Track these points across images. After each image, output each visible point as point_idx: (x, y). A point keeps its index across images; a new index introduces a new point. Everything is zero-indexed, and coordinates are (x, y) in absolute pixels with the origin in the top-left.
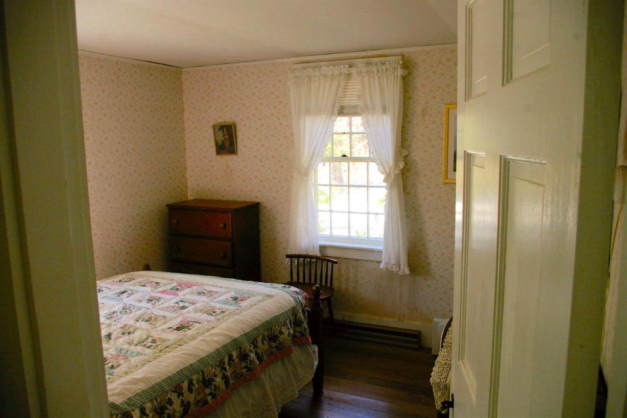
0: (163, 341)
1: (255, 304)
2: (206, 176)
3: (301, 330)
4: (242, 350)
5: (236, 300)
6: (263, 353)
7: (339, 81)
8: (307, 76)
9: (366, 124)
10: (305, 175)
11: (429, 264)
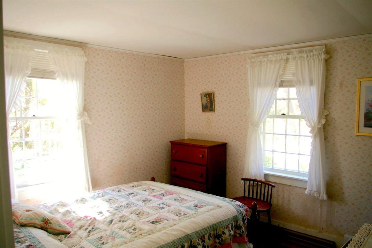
0: (140, 230)
1: (207, 211)
2: (196, 125)
3: (240, 232)
4: (192, 243)
5: (197, 206)
6: (209, 246)
7: (280, 65)
8: (259, 61)
9: (298, 93)
10: (256, 126)
11: (343, 193)
